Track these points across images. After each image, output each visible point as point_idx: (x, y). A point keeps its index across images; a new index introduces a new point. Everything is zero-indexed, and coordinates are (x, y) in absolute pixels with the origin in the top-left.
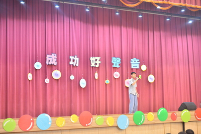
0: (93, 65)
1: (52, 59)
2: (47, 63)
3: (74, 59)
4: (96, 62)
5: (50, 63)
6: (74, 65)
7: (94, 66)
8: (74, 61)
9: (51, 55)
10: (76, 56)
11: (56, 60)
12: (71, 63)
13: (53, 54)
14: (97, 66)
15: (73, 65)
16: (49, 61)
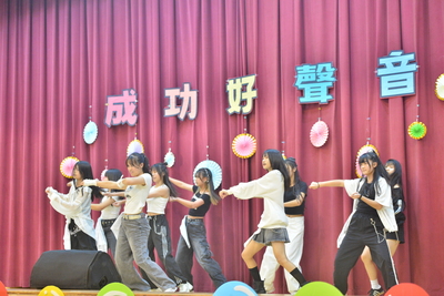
0: (234, 107)
1: (123, 108)
2: (108, 121)
3: (182, 95)
4: (245, 96)
5: (117, 121)
6: (182, 117)
7: (238, 110)
8: (179, 102)
9: (121, 94)
10: (187, 86)
11: (134, 107)
12: (171, 111)
13: (126, 93)
14: (247, 109)
15: (176, 117)
16: (115, 114)
